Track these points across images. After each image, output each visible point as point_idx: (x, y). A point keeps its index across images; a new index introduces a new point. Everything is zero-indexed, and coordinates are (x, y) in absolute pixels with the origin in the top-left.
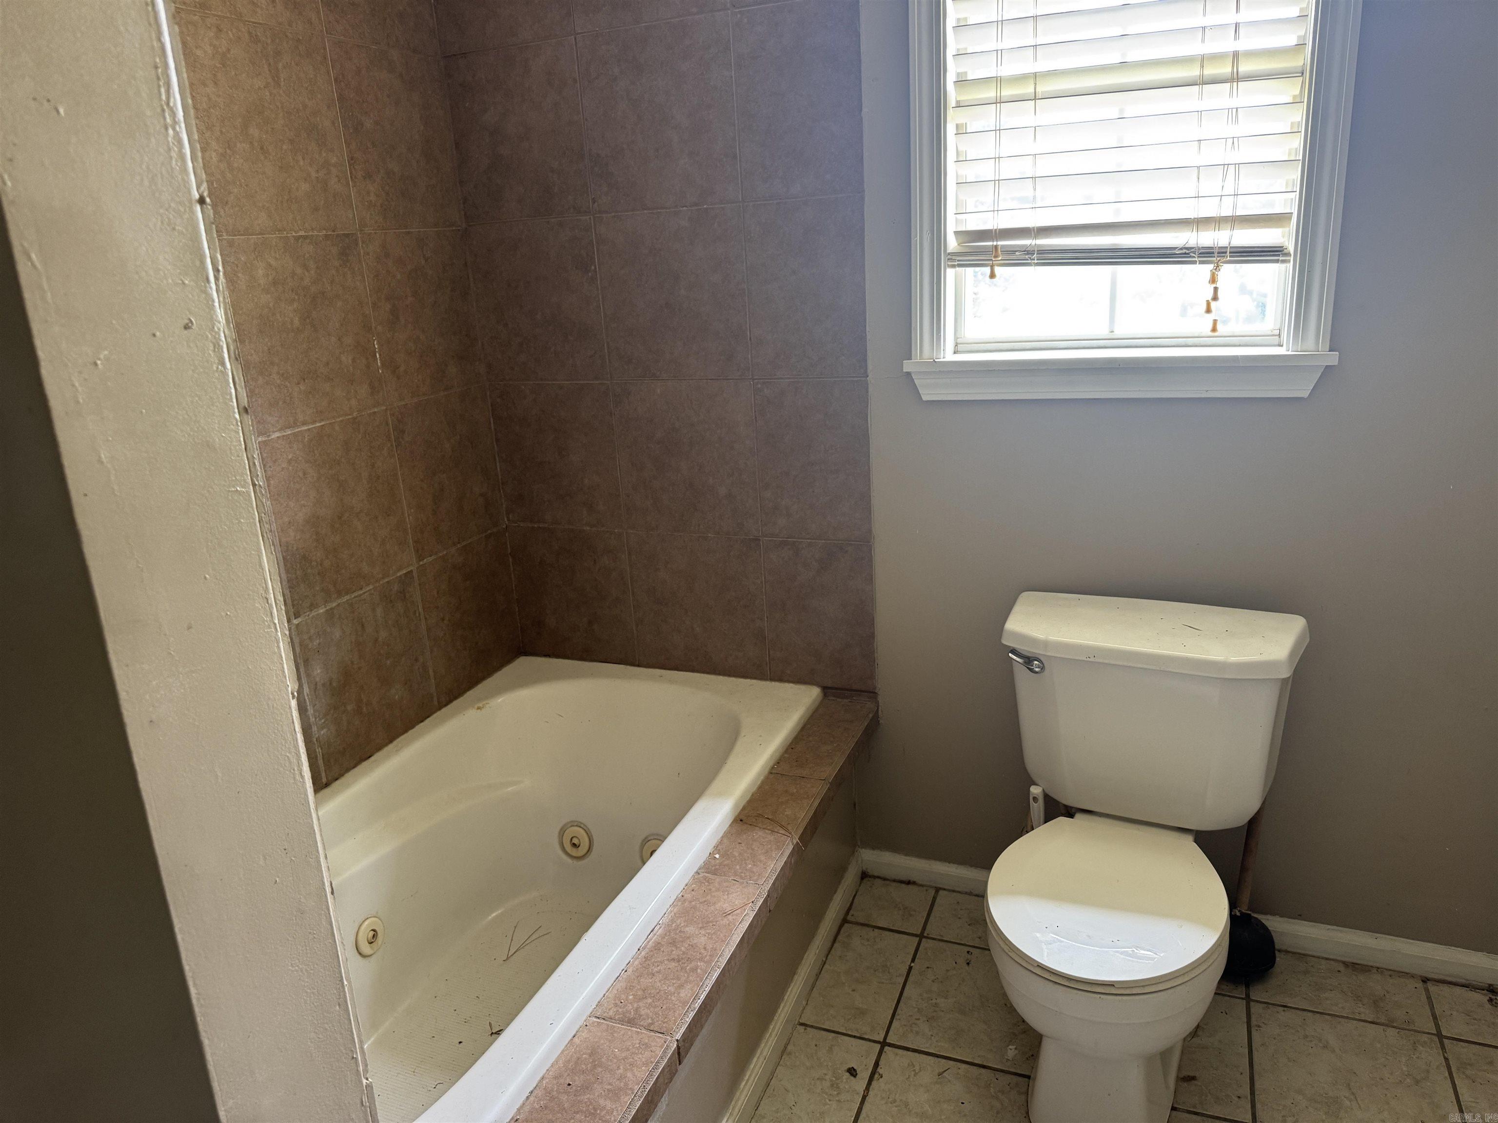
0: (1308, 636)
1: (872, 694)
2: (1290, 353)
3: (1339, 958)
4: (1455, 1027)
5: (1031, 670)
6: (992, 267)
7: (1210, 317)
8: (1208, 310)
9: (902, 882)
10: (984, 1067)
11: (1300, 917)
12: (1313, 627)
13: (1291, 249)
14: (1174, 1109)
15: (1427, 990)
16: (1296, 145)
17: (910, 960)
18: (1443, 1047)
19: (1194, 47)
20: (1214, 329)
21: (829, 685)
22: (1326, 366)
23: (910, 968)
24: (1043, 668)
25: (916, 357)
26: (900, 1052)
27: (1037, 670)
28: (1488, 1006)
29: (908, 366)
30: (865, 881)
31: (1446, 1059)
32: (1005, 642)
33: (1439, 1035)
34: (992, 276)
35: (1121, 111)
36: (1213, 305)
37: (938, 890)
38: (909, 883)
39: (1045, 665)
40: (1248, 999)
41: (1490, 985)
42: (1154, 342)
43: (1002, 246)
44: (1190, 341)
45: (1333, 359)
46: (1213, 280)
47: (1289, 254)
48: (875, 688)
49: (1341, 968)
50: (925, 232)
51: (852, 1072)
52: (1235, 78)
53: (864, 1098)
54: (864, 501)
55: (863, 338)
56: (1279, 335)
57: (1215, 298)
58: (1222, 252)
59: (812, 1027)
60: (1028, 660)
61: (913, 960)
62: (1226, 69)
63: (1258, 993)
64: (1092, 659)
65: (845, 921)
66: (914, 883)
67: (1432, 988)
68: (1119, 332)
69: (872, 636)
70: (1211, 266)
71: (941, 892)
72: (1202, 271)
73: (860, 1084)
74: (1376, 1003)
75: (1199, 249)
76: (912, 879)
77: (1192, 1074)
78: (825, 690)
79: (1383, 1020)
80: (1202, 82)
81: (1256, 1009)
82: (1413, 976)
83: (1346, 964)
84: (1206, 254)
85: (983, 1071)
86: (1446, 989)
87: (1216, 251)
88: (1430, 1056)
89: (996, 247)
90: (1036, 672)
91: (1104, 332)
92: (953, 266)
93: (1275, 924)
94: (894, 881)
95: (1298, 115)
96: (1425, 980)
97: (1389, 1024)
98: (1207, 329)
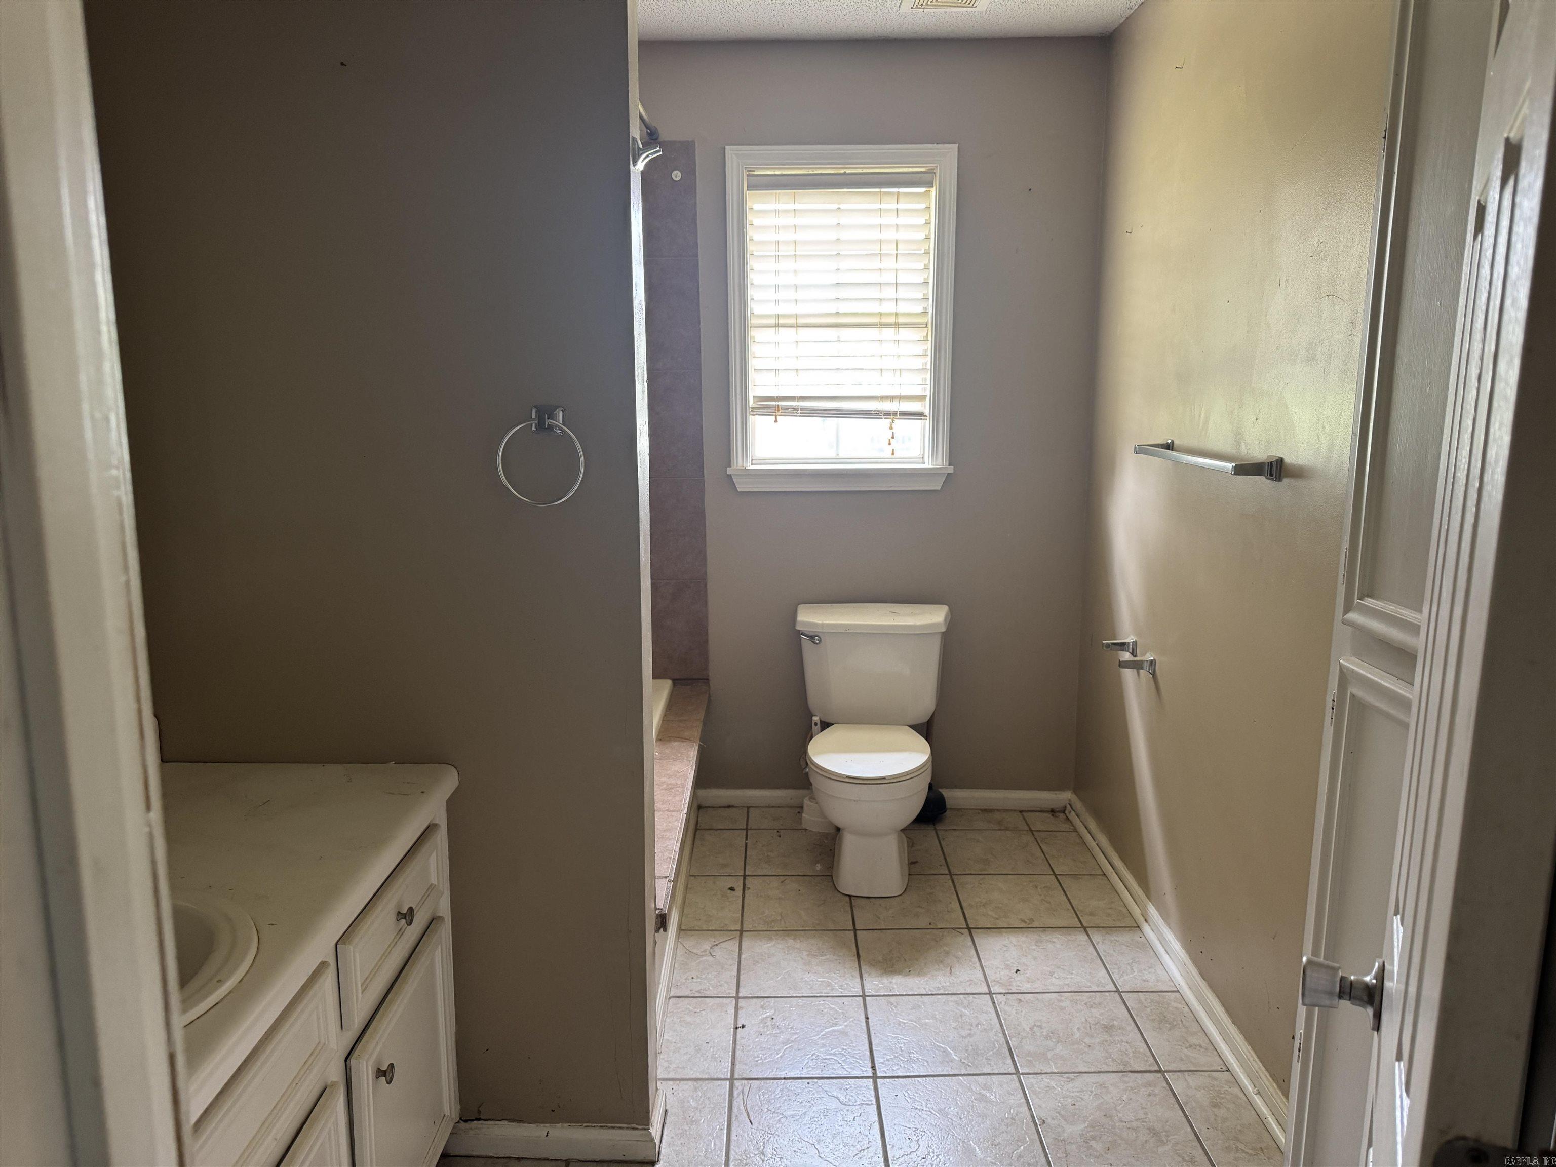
0: (950, 615)
1: (706, 680)
2: (930, 466)
3: (977, 808)
4: (1038, 826)
5: (814, 643)
6: (776, 416)
7: (890, 448)
8: (890, 444)
9: (725, 807)
10: (805, 876)
11: (956, 787)
12: (951, 610)
13: (927, 414)
14: (909, 875)
15: (1023, 815)
16: (928, 361)
17: (744, 839)
18: (1033, 835)
19: (874, 307)
20: (893, 454)
21: (678, 677)
22: (948, 473)
23: (746, 844)
24: (820, 641)
25: (734, 466)
26: (755, 877)
27: (817, 642)
28: (1052, 817)
29: (729, 471)
30: (700, 810)
31: (1036, 839)
32: (798, 628)
33: (1031, 831)
34: (776, 421)
35: (838, 337)
36: (892, 440)
37: (748, 808)
38: (729, 807)
39: (821, 637)
40: (935, 829)
41: (1052, 809)
42: (860, 460)
43: (781, 405)
44: (880, 461)
45: (951, 469)
46: (891, 428)
47: (926, 416)
48: (708, 676)
49: (980, 812)
50: (738, 395)
51: (732, 889)
52: (897, 325)
53: (743, 898)
54: (702, 555)
55: (701, 454)
56: (923, 458)
57: (893, 437)
58: (895, 414)
59: (698, 876)
60: (812, 638)
61: (746, 839)
62: (892, 320)
63: (939, 827)
64: (848, 631)
65: (696, 830)
66: (733, 807)
67: (1025, 814)
68: (841, 456)
69: (706, 641)
70: (890, 421)
71: (751, 810)
72: (885, 423)
73: (739, 892)
74: (1000, 823)
75: (884, 411)
76: (731, 804)
77: (914, 860)
78: (675, 682)
79: (1003, 828)
80: (882, 325)
81: (940, 833)
82: (1015, 811)
83: (982, 810)
84: (887, 414)
85: (805, 877)
86: (1032, 814)
87: (892, 413)
88: (1028, 838)
89: (778, 405)
90: (816, 644)
91: (834, 455)
92: (753, 415)
93: (946, 793)
94: (720, 807)
95: (928, 346)
96: (1021, 812)
97: (1007, 829)
98: (889, 454)
